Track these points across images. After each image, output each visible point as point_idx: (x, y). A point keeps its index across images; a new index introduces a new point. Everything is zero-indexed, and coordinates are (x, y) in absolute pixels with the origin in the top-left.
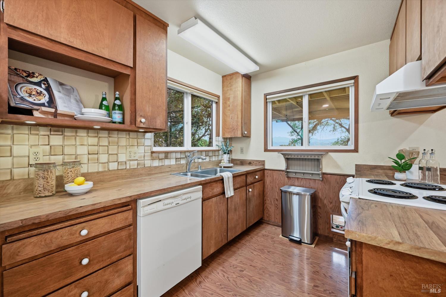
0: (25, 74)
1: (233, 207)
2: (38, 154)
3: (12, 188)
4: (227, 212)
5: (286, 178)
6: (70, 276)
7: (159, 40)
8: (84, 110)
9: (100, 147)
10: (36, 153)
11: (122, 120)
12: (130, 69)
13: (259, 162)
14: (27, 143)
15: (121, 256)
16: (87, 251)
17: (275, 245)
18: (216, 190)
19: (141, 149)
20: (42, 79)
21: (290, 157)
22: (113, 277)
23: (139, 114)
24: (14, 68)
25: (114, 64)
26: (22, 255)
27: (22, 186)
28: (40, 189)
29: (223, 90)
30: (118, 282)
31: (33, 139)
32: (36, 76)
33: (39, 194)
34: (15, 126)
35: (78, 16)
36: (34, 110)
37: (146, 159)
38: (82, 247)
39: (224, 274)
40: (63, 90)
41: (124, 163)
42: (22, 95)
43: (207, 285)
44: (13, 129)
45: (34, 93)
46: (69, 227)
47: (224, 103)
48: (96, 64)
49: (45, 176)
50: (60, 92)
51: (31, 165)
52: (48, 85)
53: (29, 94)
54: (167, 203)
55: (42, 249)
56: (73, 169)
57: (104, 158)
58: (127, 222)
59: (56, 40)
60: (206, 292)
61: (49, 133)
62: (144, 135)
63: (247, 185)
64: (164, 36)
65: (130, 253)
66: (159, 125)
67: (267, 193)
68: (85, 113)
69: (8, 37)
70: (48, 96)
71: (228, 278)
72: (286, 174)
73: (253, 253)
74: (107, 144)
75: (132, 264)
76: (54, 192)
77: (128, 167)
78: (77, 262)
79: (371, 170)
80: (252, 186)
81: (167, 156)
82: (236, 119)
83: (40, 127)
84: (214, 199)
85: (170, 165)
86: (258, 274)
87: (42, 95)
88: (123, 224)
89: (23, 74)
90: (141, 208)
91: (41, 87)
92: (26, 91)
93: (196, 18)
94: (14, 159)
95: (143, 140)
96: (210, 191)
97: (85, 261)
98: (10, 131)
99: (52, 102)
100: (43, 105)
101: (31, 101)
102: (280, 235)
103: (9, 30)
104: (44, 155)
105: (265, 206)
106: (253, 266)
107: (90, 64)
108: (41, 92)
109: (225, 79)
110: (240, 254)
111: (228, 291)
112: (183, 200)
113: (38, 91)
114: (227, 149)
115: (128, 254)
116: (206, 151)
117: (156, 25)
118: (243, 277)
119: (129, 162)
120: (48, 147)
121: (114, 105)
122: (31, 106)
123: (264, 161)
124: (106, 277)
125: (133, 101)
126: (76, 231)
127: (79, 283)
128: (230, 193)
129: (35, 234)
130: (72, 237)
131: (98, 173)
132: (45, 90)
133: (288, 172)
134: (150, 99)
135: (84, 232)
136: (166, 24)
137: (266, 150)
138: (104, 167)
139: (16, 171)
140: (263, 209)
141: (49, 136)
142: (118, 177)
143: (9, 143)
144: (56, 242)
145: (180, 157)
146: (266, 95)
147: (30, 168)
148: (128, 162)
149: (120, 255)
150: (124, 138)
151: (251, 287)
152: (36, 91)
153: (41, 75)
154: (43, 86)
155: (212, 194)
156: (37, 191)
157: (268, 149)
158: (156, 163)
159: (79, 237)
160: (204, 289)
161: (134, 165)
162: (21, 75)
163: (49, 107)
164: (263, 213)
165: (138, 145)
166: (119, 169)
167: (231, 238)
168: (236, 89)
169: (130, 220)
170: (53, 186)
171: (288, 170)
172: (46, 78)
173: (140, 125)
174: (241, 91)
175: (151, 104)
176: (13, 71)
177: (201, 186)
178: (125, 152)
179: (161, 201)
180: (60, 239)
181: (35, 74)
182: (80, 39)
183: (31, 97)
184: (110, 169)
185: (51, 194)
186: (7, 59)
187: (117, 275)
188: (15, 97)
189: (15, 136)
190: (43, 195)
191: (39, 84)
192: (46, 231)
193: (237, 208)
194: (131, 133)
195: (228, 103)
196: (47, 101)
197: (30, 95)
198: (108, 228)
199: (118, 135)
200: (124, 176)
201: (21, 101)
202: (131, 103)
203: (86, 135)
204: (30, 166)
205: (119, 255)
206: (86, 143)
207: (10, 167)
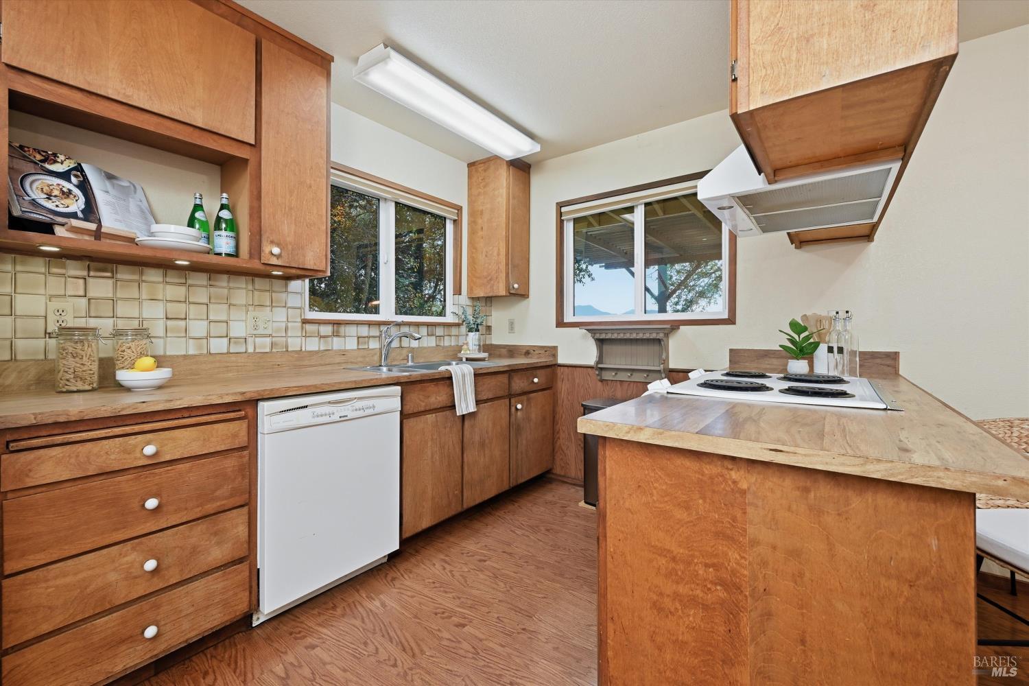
0: (39, 157)
1: (477, 438)
2: (63, 314)
3: (14, 375)
4: (460, 446)
5: (600, 383)
6: (124, 528)
7: (310, 90)
8: (155, 228)
9: (192, 306)
10: (60, 312)
11: (234, 249)
12: (248, 148)
13: (545, 349)
14: (42, 292)
15: (224, 505)
16: (156, 487)
17: (565, 518)
18: (436, 399)
19: (280, 315)
20: (72, 166)
21: (603, 336)
22: (208, 542)
23: (268, 237)
24: (18, 145)
25: (215, 137)
26: (35, 476)
27: (33, 373)
28: (68, 376)
29: (470, 195)
30: (217, 554)
31: (55, 285)
32: (60, 161)
33: (66, 387)
34: (18, 257)
35: (141, 46)
36: (56, 226)
37: (289, 335)
38: (146, 477)
39: (446, 566)
40: (114, 188)
41: (244, 340)
42: (34, 197)
43: (408, 583)
44: (15, 263)
45: (56, 192)
46: (121, 439)
47: (472, 223)
48: (178, 137)
49: (76, 353)
50: (107, 192)
51: (49, 333)
52: (84, 178)
53: (47, 194)
54: (320, 414)
55: (71, 471)
56: (133, 343)
57: (198, 328)
58: (236, 441)
59: (99, 92)
60: (403, 594)
61: (85, 273)
62: (286, 286)
63: (510, 396)
64: (323, 81)
65: (243, 503)
66: (312, 262)
67: (562, 417)
68: (156, 234)
69: (9, 90)
70: (84, 200)
71: (451, 571)
72: (597, 372)
73: (514, 532)
74: (205, 300)
75: (247, 524)
76: (95, 385)
77: (251, 350)
78: (135, 504)
79: (758, 359)
80: (524, 398)
81: (338, 332)
82: (494, 256)
83: (68, 261)
84: (430, 418)
85: (345, 351)
86: (513, 566)
87: (71, 196)
88: (227, 445)
89: (35, 157)
90: (265, 417)
91: (69, 181)
92: (42, 189)
93: (386, 46)
94: (18, 320)
95: (284, 295)
96: (421, 400)
97: (151, 503)
98: (9, 267)
99: (90, 210)
100: (74, 215)
101: (50, 208)
102: (580, 501)
103: (11, 75)
104: (75, 315)
105: (558, 444)
106: (507, 553)
107: (169, 138)
108: (70, 191)
109: (474, 170)
110: (488, 534)
111: (446, 592)
112: (356, 410)
113: (65, 190)
114: (476, 321)
115: (238, 504)
116: (428, 325)
117: (306, 59)
118: (482, 571)
119: (253, 339)
120: (84, 301)
121: (219, 219)
122: (52, 217)
123: (555, 348)
124: (193, 540)
125: (256, 213)
126: (135, 446)
127: (141, 543)
128: (467, 407)
129: (58, 442)
130: (127, 456)
131: (185, 357)
132: (77, 186)
133: (602, 369)
134: (291, 209)
135: (150, 450)
136: (329, 58)
137: (560, 323)
138: (200, 347)
139: (20, 344)
140: (554, 450)
141: (85, 279)
142: (229, 368)
143: (8, 289)
144: (97, 462)
145: (367, 335)
146: (560, 205)
147: (47, 339)
148: (250, 340)
149: (223, 502)
150: (242, 288)
151: (495, 586)
152: (61, 189)
153: (69, 158)
154: (74, 180)
155: (425, 406)
156: (61, 379)
157: (565, 321)
158: (313, 345)
159: (140, 458)
160: (399, 588)
161: (264, 345)
162: (32, 158)
163: (86, 219)
164: (554, 459)
165: (273, 305)
166: (231, 351)
167: (472, 504)
168: (496, 193)
169: (242, 439)
170: (92, 372)
171: (600, 366)
172: (79, 164)
173: (269, 260)
174: (505, 197)
175: (294, 218)
176: (18, 151)
177: (399, 388)
178: (244, 319)
179: (307, 407)
180: (105, 457)
181: (58, 157)
182: (146, 91)
183: (51, 200)
184: (212, 352)
185: (90, 388)
186: (7, 130)
187: (214, 540)
188: (21, 199)
189: (18, 275)
190: (75, 389)
191: (65, 176)
192: (78, 439)
193: (487, 441)
194: (257, 280)
195: (480, 221)
196: (81, 209)
197: (49, 197)
198: (196, 449)
199: (229, 282)
200: (241, 366)
201: (31, 207)
202: (251, 216)
203: (161, 279)
204: (47, 335)
205: (218, 504)
206: (160, 297)
207: (9, 335)
